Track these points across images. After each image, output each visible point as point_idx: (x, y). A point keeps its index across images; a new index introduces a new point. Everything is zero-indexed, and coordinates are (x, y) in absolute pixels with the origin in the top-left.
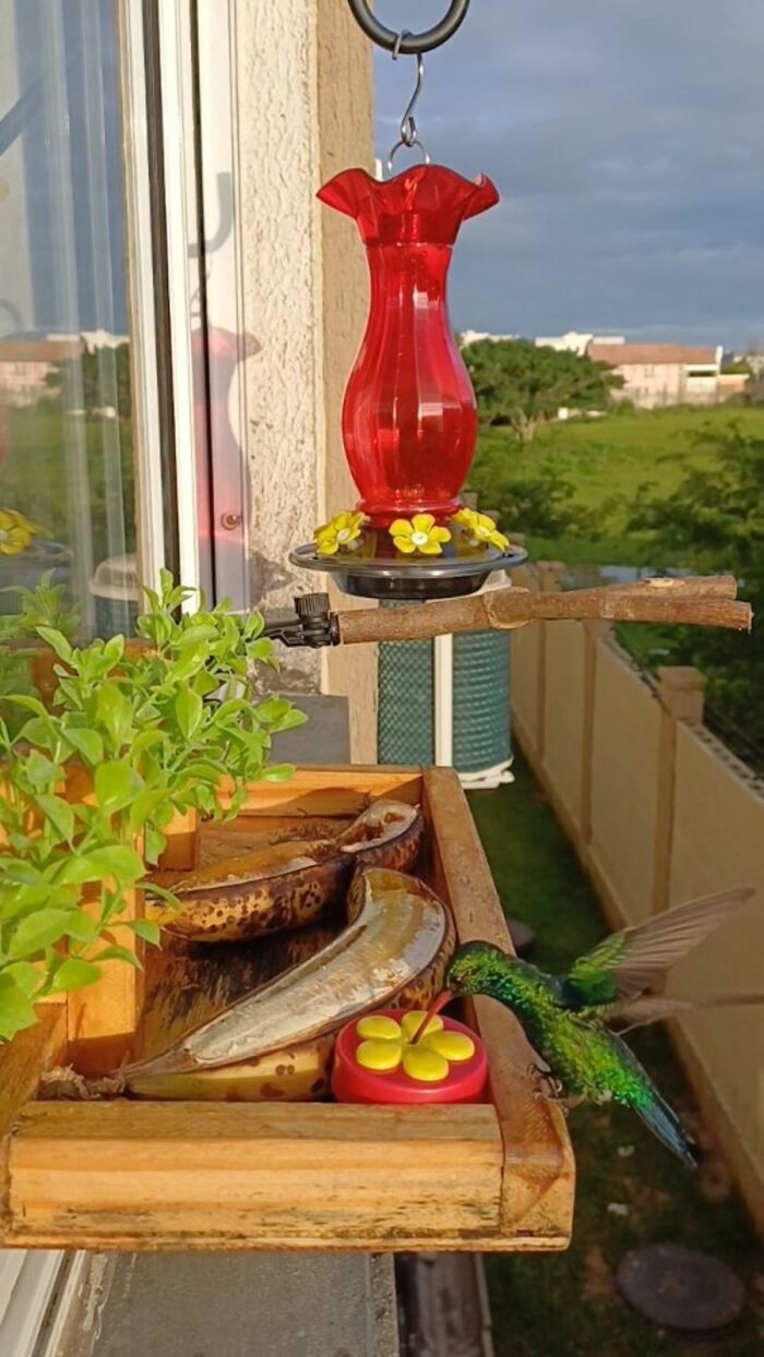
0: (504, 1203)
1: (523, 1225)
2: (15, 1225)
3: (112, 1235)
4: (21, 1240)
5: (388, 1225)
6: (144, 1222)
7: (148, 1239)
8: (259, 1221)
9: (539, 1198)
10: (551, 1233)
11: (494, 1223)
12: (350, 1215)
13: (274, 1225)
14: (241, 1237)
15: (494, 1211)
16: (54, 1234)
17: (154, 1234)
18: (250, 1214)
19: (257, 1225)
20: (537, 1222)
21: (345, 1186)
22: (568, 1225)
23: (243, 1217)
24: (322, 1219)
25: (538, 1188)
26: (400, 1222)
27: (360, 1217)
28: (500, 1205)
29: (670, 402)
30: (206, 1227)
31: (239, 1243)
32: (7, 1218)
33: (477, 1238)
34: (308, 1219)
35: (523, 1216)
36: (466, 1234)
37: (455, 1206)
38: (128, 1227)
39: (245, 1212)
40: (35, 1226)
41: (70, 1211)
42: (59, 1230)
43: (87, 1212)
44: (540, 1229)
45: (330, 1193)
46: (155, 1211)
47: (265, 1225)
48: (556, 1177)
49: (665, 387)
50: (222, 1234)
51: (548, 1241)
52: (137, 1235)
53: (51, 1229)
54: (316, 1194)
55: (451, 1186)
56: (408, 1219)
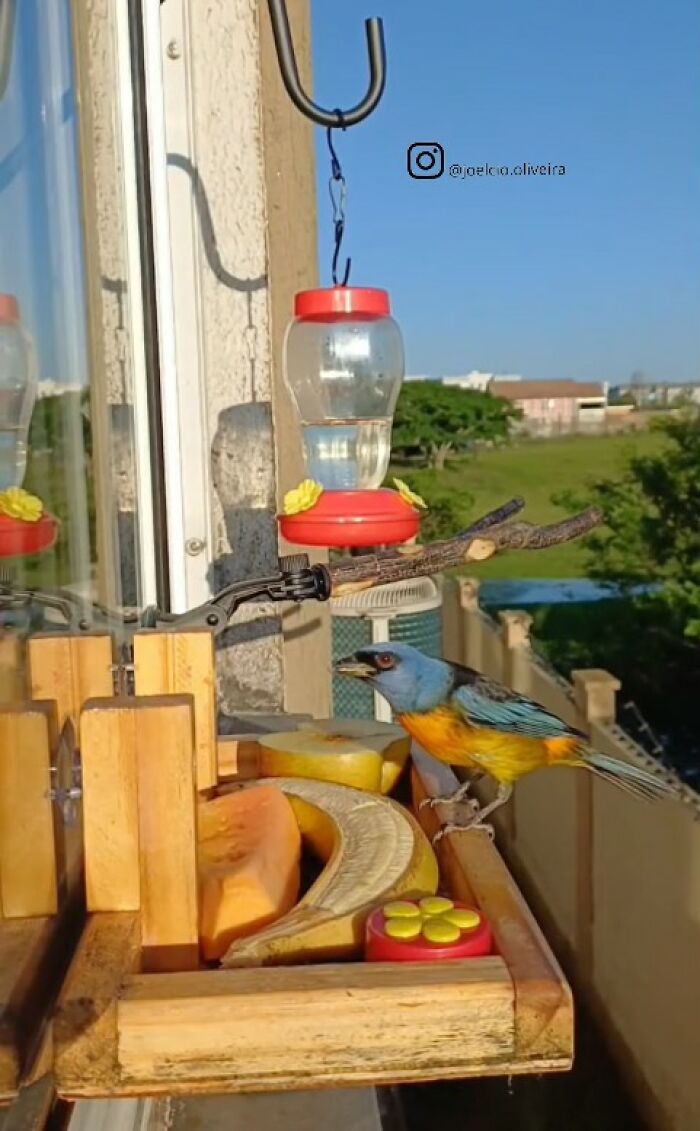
0: (518, 1033)
1: (535, 1049)
2: (123, 1076)
3: (203, 1080)
4: (129, 1089)
5: (424, 1057)
6: (228, 1066)
7: (232, 1081)
8: (320, 1059)
9: (545, 1026)
10: (557, 1055)
11: (510, 1050)
12: (395, 1050)
13: (333, 1062)
14: (307, 1074)
15: (510, 1041)
16: (154, 1082)
17: (236, 1077)
18: (314, 1055)
19: (320, 1063)
20: (546, 1046)
22: (571, 1048)
23: (308, 1057)
24: (372, 1056)
25: (544, 1015)
26: (434, 1054)
27: (402, 1051)
28: (514, 1034)
29: (565, 431)
30: (278, 1069)
31: (305, 1080)
32: (117, 1070)
33: (497, 1064)
34: (361, 1056)
35: (534, 1041)
36: (487, 1061)
37: (479, 1038)
38: (217, 1073)
39: (309, 1053)
40: (139, 1076)
41: (168, 1061)
42: (158, 1078)
43: (182, 1061)
44: (547, 1053)
45: (377, 1032)
46: (237, 1056)
47: (325, 1063)
48: (557, 1007)
49: (560, 417)
50: (292, 1073)
51: (555, 1063)
52: (223, 1078)
53: (153, 1077)
54: (367, 1033)
55: (474, 1020)
56: (441, 1051)
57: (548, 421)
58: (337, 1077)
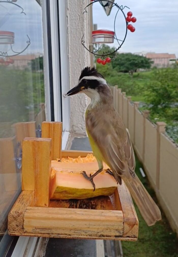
0: (124, 230)
1: (128, 235)
2: (24, 231)
3: (44, 234)
4: (26, 234)
5: (100, 234)
6: (51, 231)
7: (51, 235)
8: (74, 232)
9: (131, 229)
10: (134, 237)
11: (122, 234)
12: (92, 231)
13: (77, 233)
14: (70, 235)
15: (122, 232)
16: (32, 233)
17: (52, 234)
18: (72, 230)
19: (73, 233)
20: (131, 234)
21: (91, 225)
22: (137, 235)
23: (70, 231)
24: (86, 232)
25: (131, 227)
26: (102, 233)
27: (94, 232)
28: (123, 230)
29: (165, 67)
30: (62, 233)
31: (69, 236)
32: (23, 229)
33: (118, 237)
34: (84, 232)
35: (128, 233)
36: (116, 236)
37: (114, 230)
38: (47, 232)
39: (71, 230)
40: (28, 231)
41: (36, 228)
42: (33, 232)
43: (39, 229)
44: (131, 236)
45: (88, 226)
46: (53, 229)
47: (75, 233)
48: (135, 225)
49: (164, 63)
50: (66, 234)
51: (133, 239)
52: (49, 234)
53: (32, 232)
54: (86, 226)
55: (113, 226)
56: (104, 233)
57: (161, 64)
58: (77, 236)
